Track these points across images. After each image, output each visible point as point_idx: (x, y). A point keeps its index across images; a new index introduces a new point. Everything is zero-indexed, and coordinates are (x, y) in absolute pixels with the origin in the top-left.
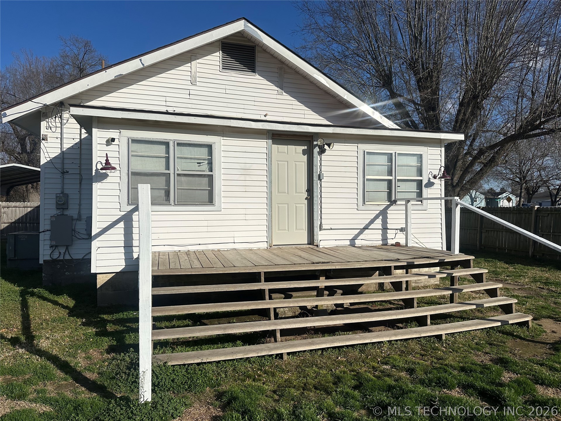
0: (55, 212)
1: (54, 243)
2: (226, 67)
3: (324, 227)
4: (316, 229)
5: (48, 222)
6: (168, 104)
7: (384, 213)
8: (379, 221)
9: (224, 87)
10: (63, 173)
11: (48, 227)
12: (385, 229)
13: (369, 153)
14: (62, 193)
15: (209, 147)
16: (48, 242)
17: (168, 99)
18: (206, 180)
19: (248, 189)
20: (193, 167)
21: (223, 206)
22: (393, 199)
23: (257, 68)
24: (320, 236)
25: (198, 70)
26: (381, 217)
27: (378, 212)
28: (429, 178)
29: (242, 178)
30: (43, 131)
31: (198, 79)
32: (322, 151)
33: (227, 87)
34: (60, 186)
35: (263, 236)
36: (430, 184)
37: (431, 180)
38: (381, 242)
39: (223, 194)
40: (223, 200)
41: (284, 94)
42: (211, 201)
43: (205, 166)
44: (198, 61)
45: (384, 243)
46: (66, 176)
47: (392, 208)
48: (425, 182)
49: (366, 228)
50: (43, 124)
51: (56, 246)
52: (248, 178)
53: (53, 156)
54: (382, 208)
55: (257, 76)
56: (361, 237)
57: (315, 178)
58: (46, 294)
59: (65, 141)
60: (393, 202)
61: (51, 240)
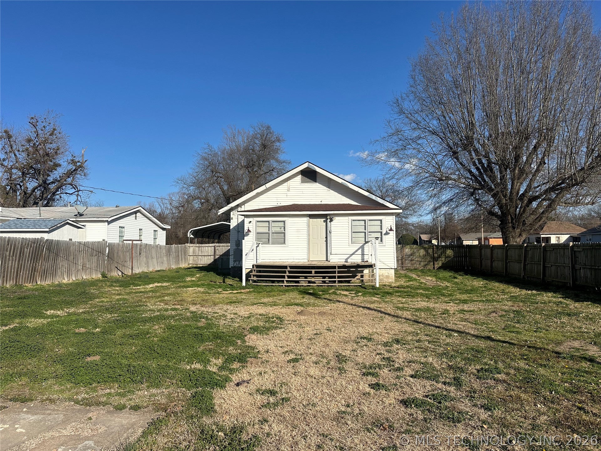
0: (235, 247)
1: (235, 260)
2: (303, 182)
3: (332, 253)
4: (329, 254)
5: (233, 251)
6: (278, 201)
7: (362, 247)
8: (360, 251)
9: (302, 190)
10: (238, 232)
11: (233, 254)
12: (363, 254)
13: (353, 220)
14: (238, 240)
15: (284, 222)
16: (233, 259)
17: (278, 199)
18: (283, 234)
19: (299, 237)
20: (278, 230)
21: (289, 244)
22: (367, 240)
23: (317, 180)
24: (330, 257)
25: (291, 184)
26: (361, 249)
27: (359, 247)
28: (387, 231)
29: (297, 233)
30: (232, 216)
31: (290, 189)
32: (331, 221)
33: (303, 190)
34: (237, 237)
35: (305, 256)
36: (387, 233)
37: (388, 232)
38: (361, 261)
39: (289, 240)
40: (289, 242)
41: (331, 190)
42: (284, 243)
43: (283, 229)
44: (290, 181)
45: (363, 261)
46: (239, 233)
47: (366, 245)
48: (384, 232)
49: (353, 254)
50: (232, 213)
51: (235, 261)
52: (299, 233)
53: (235, 225)
54: (361, 245)
55: (317, 184)
56: (351, 258)
57: (328, 232)
58: (231, 278)
59: (239, 219)
60: (366, 242)
61: (234, 258)
